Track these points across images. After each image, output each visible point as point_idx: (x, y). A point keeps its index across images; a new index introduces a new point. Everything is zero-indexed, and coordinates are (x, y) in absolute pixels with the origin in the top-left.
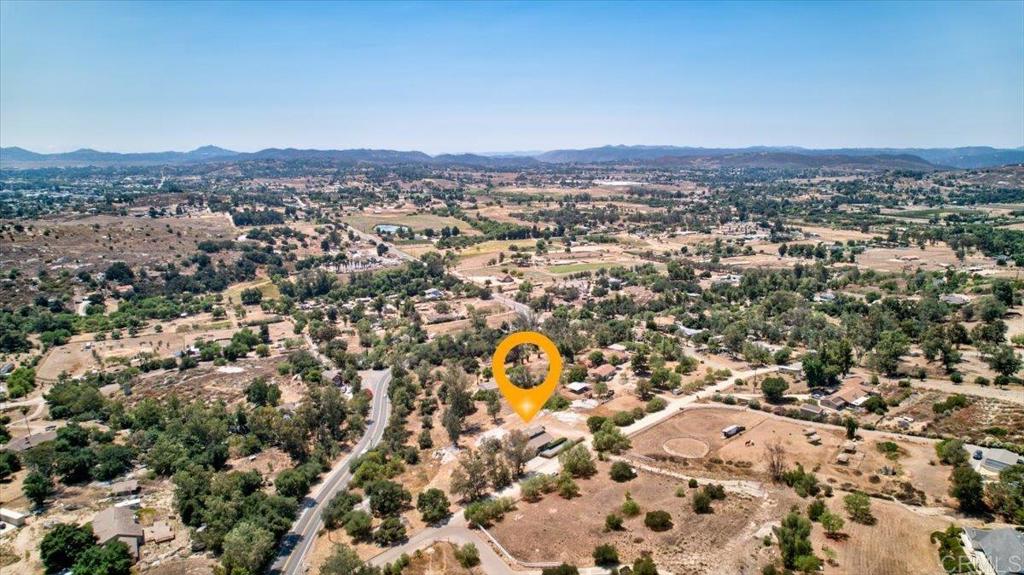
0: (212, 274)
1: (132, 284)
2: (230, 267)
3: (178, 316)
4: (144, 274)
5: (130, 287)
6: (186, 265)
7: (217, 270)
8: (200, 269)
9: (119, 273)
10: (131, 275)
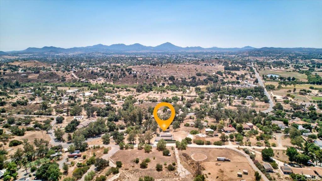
0: (195, 81)
1: (173, 81)
2: (201, 81)
3: (176, 91)
4: (177, 79)
5: (172, 82)
6: (189, 78)
7: (197, 81)
8: (192, 80)
9: (172, 78)
10: (174, 79)
